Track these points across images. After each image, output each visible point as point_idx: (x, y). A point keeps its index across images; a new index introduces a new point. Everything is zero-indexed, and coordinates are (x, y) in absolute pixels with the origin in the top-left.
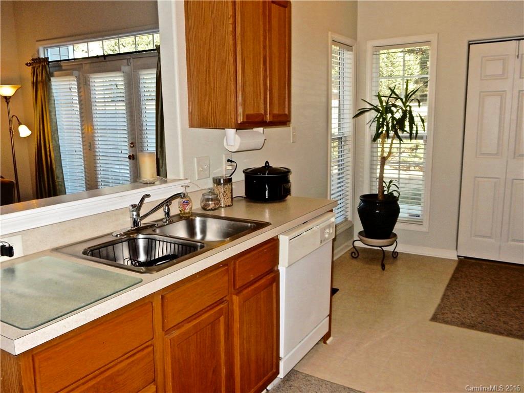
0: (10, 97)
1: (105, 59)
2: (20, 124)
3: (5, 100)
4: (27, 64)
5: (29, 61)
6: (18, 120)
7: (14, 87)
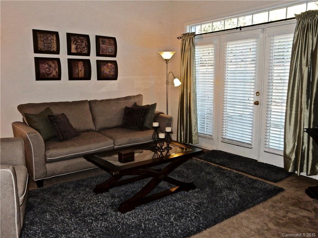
0: (169, 59)
1: (241, 30)
2: (175, 78)
3: (165, 62)
4: (178, 38)
5: (180, 35)
6: (173, 75)
7: (172, 53)
